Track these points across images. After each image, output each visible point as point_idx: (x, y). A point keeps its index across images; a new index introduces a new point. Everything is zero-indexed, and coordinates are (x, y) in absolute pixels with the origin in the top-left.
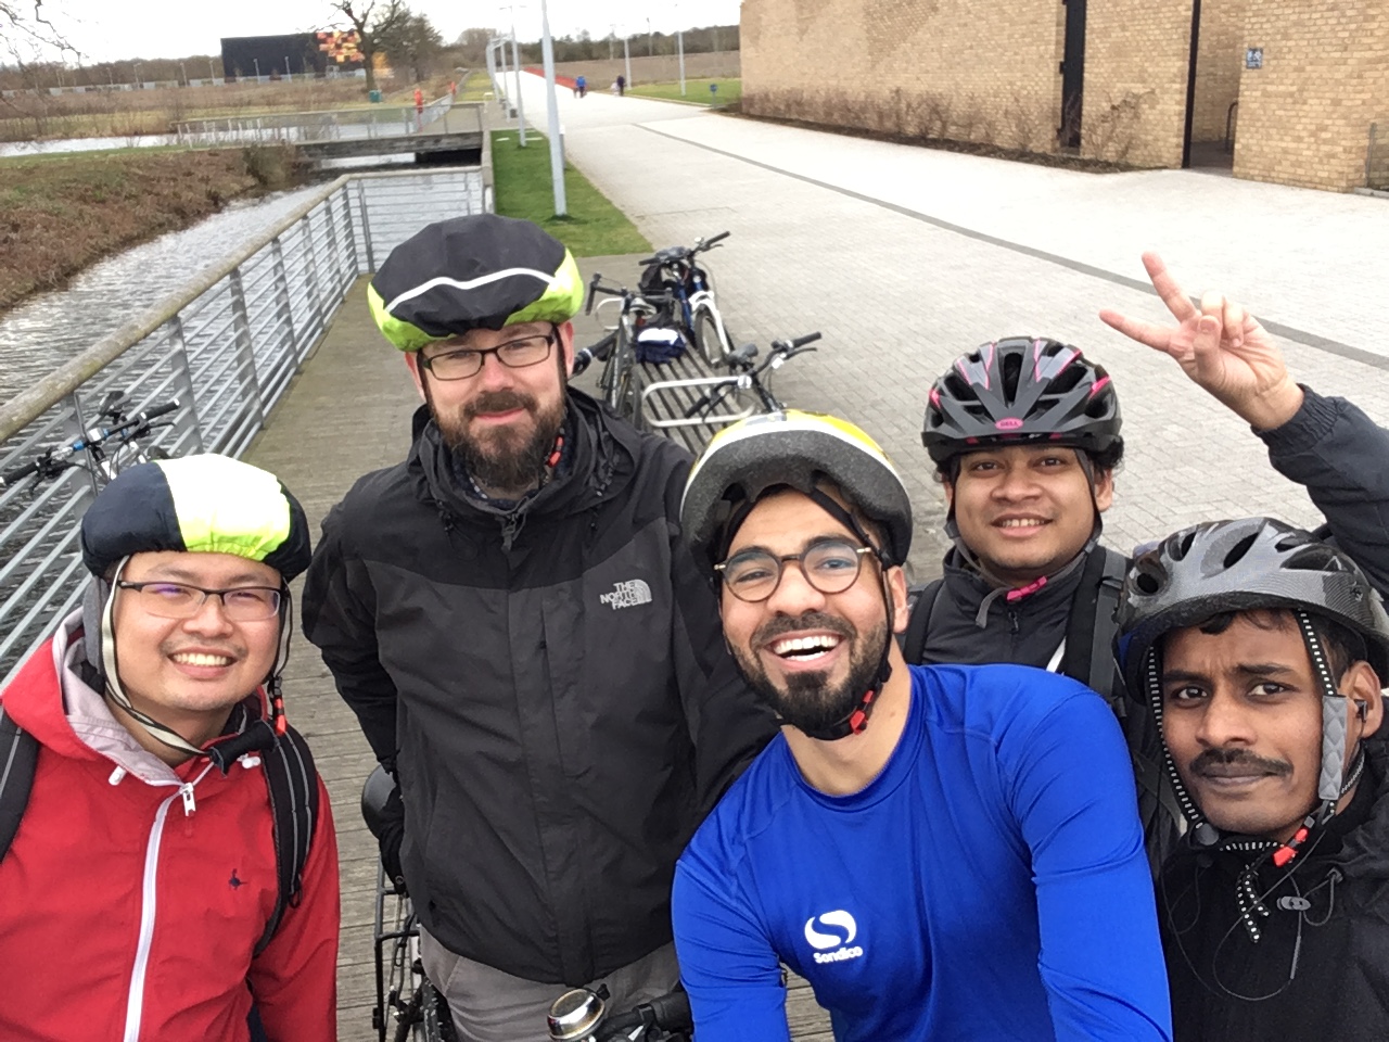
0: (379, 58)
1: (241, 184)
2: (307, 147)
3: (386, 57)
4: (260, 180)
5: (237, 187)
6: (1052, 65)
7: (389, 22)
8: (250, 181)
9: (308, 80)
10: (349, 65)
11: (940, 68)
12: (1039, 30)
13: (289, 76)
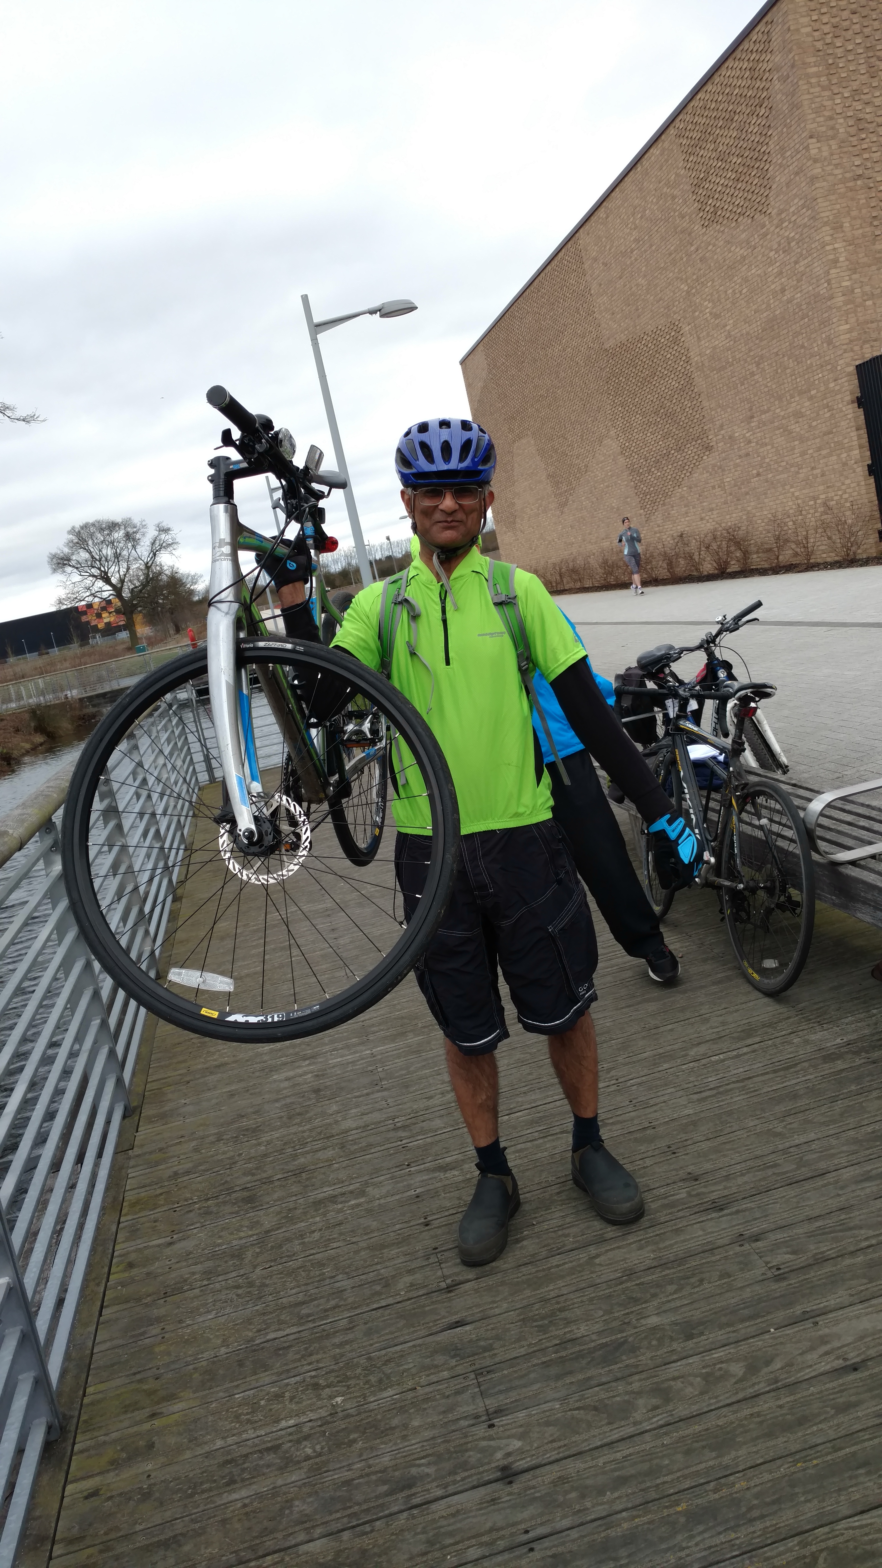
0: (138, 618)
1: (32, 743)
2: (90, 698)
3: (145, 616)
4: (48, 736)
5: (28, 746)
6: (859, 470)
7: (144, 585)
8: (39, 739)
9: (74, 649)
10: (110, 630)
11: (725, 503)
12: (836, 439)
13: (56, 649)
